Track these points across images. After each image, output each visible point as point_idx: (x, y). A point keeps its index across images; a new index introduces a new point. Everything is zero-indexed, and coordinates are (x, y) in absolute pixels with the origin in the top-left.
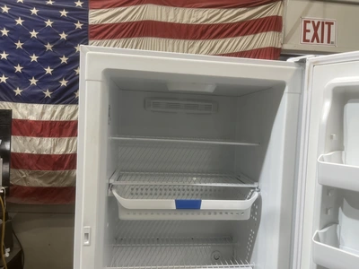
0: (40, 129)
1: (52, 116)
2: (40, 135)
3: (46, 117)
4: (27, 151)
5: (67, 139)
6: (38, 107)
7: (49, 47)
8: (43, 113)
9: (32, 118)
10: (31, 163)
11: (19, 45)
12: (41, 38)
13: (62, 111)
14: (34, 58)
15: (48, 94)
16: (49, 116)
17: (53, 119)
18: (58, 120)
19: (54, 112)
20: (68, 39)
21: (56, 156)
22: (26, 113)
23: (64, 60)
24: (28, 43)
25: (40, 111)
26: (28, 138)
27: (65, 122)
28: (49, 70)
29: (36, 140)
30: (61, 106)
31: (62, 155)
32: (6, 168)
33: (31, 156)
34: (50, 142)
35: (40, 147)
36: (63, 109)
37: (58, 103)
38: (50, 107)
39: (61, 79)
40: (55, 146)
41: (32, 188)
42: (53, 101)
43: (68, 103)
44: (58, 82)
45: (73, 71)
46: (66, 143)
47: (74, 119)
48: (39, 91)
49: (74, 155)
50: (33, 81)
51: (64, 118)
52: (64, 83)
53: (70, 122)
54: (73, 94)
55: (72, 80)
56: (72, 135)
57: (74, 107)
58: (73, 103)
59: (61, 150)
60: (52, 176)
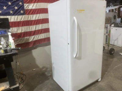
1: (14, 20)
5: (21, 27)
13: (17, 18)
15: (11, 12)
16: (13, 20)
17: (15, 21)
18: (16, 21)
19: (15, 18)
27: (19, 22)
28: (10, 3)
30: (16, 16)
31: (21, 33)
34: (15, 29)
36: (18, 17)
37: (15, 15)
38: (13, 17)
39: (15, 7)
40: (17, 30)
42: (14, 14)
43: (19, 15)
44: (14, 8)
45: (18, 3)
46: (21, 29)
47: (22, 20)
48: (8, 11)
49: (24, 33)
50: (5, 8)
51: (19, 20)
52: (16, 8)
53: (21, 21)
54: (20, 12)
55: (19, 7)
56: (22, 26)
57: (21, 16)
58: (20, 15)
59: (19, 31)
60: (18, 40)
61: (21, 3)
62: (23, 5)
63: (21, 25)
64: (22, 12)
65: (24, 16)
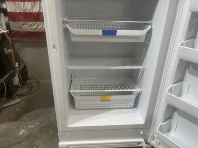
4: (18, 11)
21: (34, 13)
26: (17, 3)
29: (22, 4)
31: (38, 13)
32: (7, 19)
33: (20, 13)
34: (29, 5)
35: (24, 8)
40: (33, 7)
41: (25, 32)
46: (38, 5)
59: (36, 10)
60: (35, 25)
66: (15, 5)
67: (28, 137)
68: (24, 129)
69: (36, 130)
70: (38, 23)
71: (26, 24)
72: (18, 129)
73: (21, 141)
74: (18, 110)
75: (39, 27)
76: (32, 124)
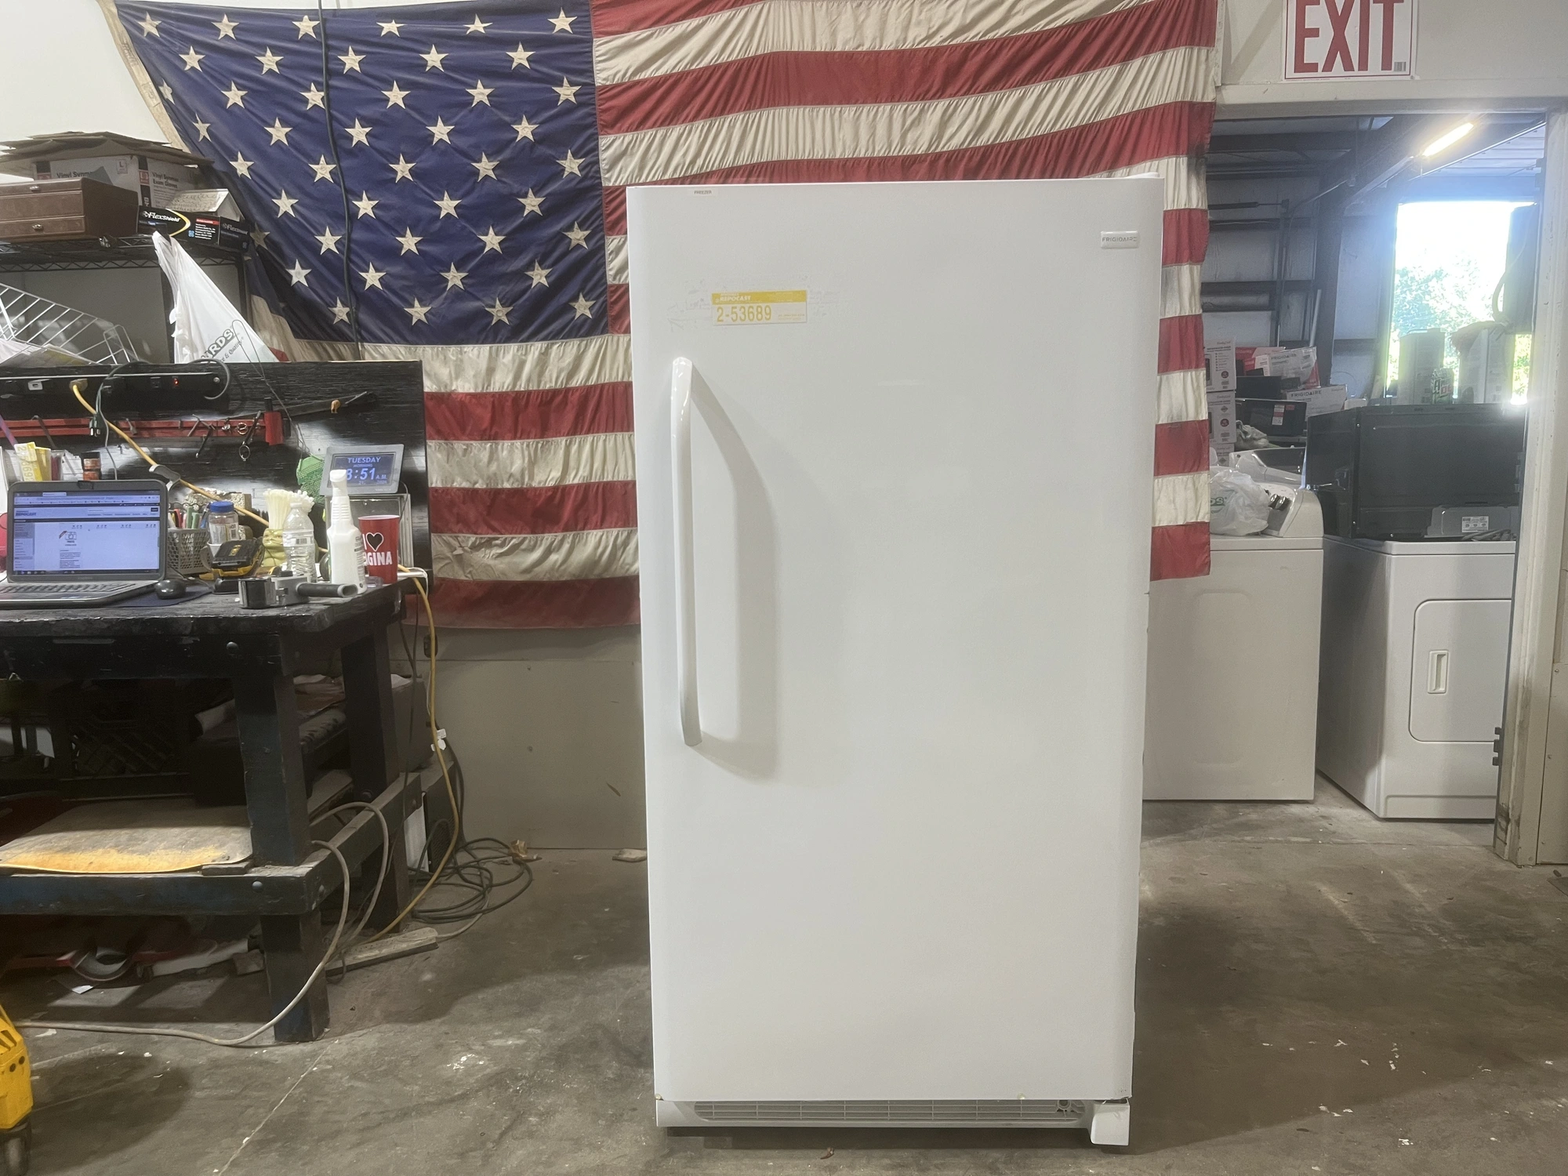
0: (488, 416)
1: (517, 376)
2: (491, 433)
3: (502, 382)
4: (459, 483)
5: (562, 441)
6: (476, 354)
7: (485, 167)
8: (491, 371)
9: (464, 386)
10: (472, 515)
11: (402, 169)
12: (463, 142)
13: (543, 361)
14: (447, 205)
15: (499, 312)
16: (509, 380)
17: (522, 386)
18: (533, 387)
19: (522, 364)
20: (540, 139)
21: (538, 491)
22: (444, 372)
23: (532, 203)
24: (428, 160)
25: (483, 364)
26: (459, 446)
27: (554, 393)
28: (492, 240)
29: (481, 450)
30: (536, 348)
31: (555, 489)
33: (471, 494)
34: (518, 454)
35: (494, 467)
36: (545, 354)
37: (527, 340)
38: (510, 352)
39: (530, 266)
40: (533, 463)
41: (480, 584)
42: (515, 332)
43: (555, 336)
44: (522, 275)
45: (561, 237)
46: (561, 452)
47: (578, 381)
48: (474, 305)
49: (586, 488)
50: (454, 278)
51: (550, 382)
52: (540, 277)
53: (567, 391)
54: (568, 308)
55: (562, 266)
56: (575, 430)
57: (572, 347)
58: (570, 336)
59: (547, 476)
60: (532, 549)
61: (577, 236)
62: (601, 248)
63: (569, 416)
64: (583, 308)
65: (595, 344)
66: (450, 453)
67: (496, 1081)
68: (470, 1050)
69: (531, 1056)
70: (548, 538)
71: (489, 544)
72: (443, 1051)
73: (464, 1097)
74: (427, 977)
75: (554, 557)
76: (509, 1033)
